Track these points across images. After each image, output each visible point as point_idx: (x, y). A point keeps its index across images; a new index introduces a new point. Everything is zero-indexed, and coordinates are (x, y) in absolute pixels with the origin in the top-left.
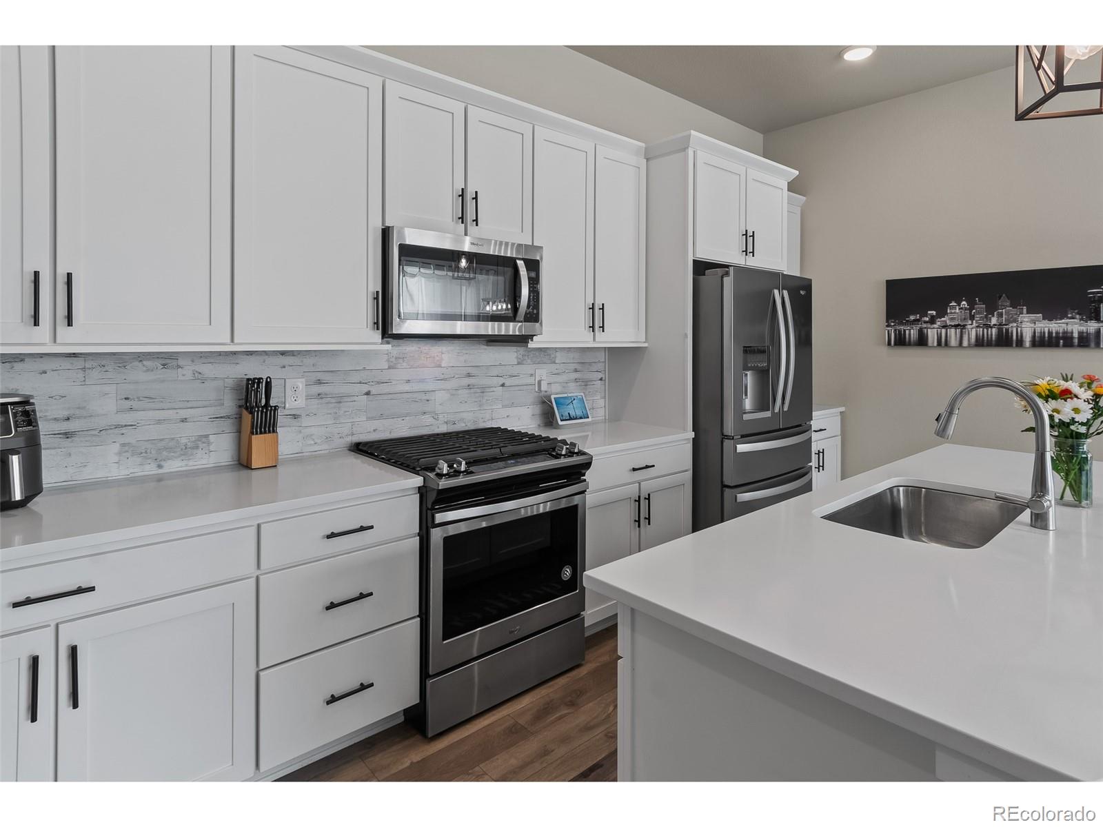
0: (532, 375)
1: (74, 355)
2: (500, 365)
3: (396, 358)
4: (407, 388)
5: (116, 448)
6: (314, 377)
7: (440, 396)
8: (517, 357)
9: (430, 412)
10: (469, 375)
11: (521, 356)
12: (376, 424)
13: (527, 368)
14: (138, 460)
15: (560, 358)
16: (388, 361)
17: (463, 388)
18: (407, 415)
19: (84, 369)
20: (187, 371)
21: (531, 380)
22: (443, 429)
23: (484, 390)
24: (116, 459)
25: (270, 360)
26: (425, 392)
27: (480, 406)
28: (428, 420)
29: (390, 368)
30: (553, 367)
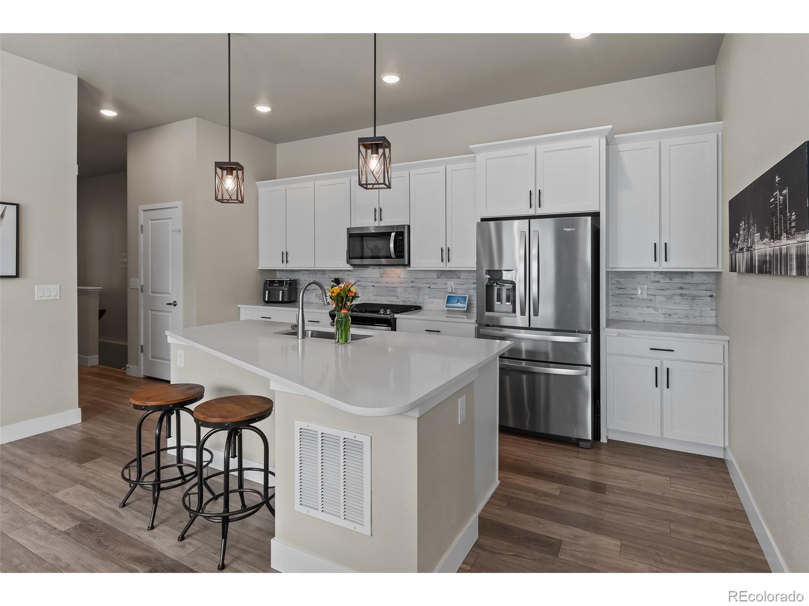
0: (445, 284)
1: (308, 270)
2: (428, 278)
3: (383, 274)
4: (387, 285)
5: (315, 295)
6: (357, 279)
7: (400, 290)
8: (437, 275)
9: (396, 296)
10: (412, 282)
11: (439, 274)
12: (376, 298)
13: (442, 280)
14: (318, 299)
15: (463, 275)
16: (380, 274)
17: (410, 287)
18: (387, 296)
19: (309, 274)
20: (327, 276)
21: (444, 286)
22: (402, 304)
23: (419, 289)
24: (314, 297)
25: (345, 273)
26: (394, 288)
27: (418, 296)
28: (395, 299)
29: (381, 277)
30: (459, 281)
